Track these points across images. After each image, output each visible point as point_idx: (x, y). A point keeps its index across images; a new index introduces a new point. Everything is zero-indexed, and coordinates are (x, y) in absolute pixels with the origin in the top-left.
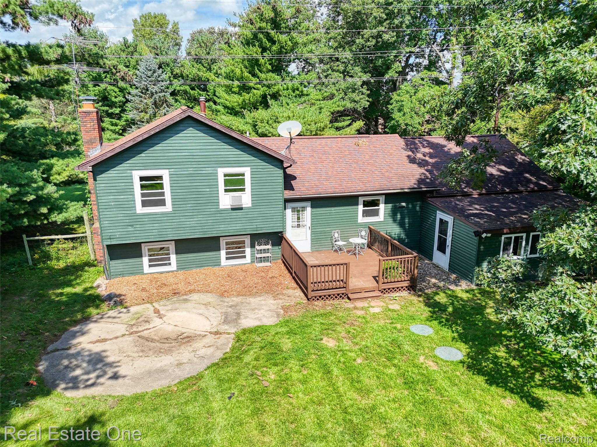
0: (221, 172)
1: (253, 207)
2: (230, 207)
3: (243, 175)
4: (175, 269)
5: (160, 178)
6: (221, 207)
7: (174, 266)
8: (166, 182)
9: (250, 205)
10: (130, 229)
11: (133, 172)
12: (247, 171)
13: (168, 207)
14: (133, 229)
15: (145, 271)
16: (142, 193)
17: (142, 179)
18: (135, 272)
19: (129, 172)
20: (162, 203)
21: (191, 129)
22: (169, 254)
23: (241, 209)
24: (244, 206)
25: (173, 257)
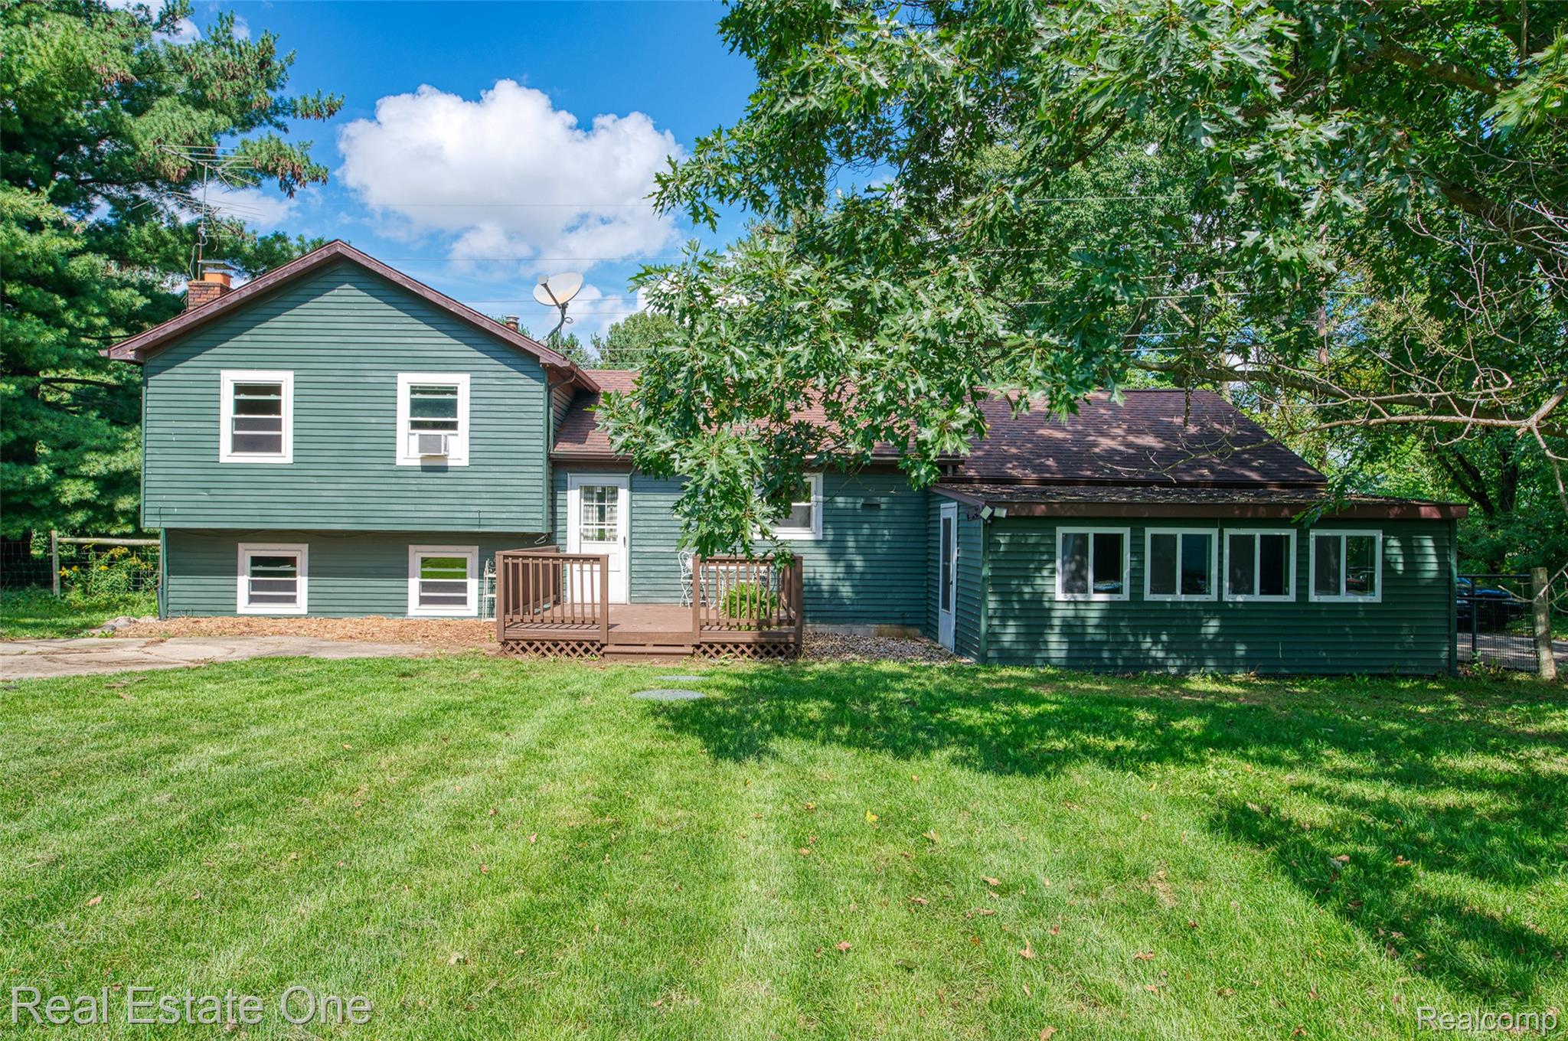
0: (405, 381)
1: (472, 468)
2: (418, 463)
3: (453, 391)
4: (304, 611)
5: (276, 389)
6: (401, 461)
7: (301, 606)
8: (287, 399)
9: (465, 462)
10: (204, 496)
11: (223, 373)
12: (462, 382)
13: (286, 456)
14: (208, 498)
15: (240, 610)
16: (236, 420)
17: (240, 389)
18: (219, 608)
19: (214, 371)
20: (274, 445)
21: (347, 286)
22: (293, 574)
23: (444, 469)
24: (450, 463)
25: (302, 582)
